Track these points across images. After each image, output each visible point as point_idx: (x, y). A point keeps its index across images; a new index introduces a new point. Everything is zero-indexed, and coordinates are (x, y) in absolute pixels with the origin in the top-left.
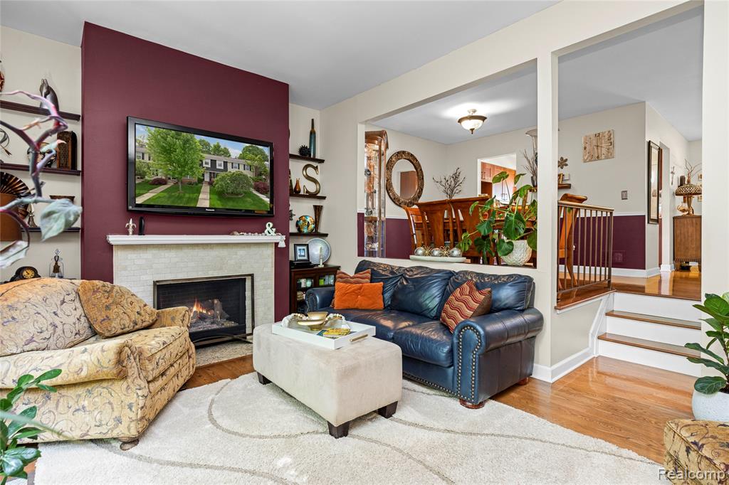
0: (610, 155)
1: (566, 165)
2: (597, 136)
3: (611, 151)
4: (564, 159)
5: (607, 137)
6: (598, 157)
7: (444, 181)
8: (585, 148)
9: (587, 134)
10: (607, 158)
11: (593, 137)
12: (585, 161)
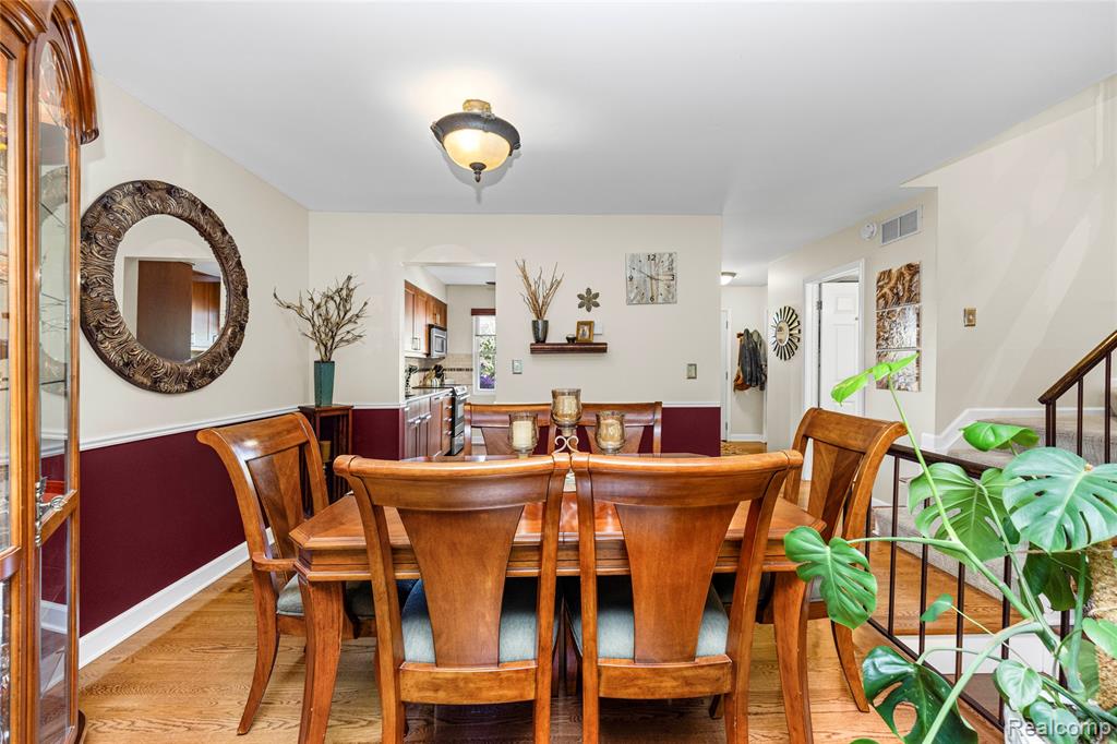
0: (670, 299)
1: (597, 305)
2: (652, 258)
3: (672, 290)
4: (593, 292)
5: (667, 264)
6: (652, 299)
7: (309, 308)
8: (631, 279)
9: (635, 253)
10: (666, 302)
11: (644, 260)
12: (630, 302)
